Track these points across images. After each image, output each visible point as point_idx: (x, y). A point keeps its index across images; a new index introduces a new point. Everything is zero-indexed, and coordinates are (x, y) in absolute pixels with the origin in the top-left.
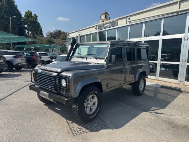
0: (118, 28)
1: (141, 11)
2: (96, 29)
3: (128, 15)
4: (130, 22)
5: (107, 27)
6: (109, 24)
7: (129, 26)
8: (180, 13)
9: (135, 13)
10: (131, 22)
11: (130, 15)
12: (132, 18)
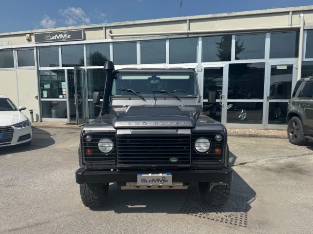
0: (86, 44)
1: (132, 23)
2: (29, 40)
3: (108, 25)
4: (112, 37)
5: (60, 39)
6: (65, 35)
7: (111, 44)
8: (190, 36)
9: (122, 24)
10: (114, 37)
11: (112, 25)
12: (116, 32)
